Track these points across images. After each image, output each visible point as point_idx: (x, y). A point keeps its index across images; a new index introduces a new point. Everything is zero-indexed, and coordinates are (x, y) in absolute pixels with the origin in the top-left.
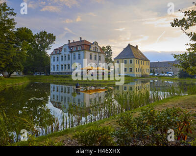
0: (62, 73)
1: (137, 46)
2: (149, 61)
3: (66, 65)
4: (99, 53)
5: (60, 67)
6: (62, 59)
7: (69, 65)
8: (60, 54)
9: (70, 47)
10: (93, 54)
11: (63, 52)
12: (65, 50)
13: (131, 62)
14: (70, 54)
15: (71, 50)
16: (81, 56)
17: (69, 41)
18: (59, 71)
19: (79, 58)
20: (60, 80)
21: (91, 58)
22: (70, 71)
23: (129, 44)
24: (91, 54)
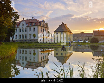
0: (20, 40)
1: (66, 24)
3: (23, 35)
6: (20, 31)
7: (26, 35)
8: (18, 27)
10: (43, 28)
11: (21, 26)
12: (23, 25)
14: (27, 28)
15: (27, 25)
16: (35, 29)
17: (23, 18)
18: (17, 39)
19: (34, 30)
20: (28, 45)
21: (41, 31)
22: (27, 39)
23: (62, 23)
24: (41, 28)
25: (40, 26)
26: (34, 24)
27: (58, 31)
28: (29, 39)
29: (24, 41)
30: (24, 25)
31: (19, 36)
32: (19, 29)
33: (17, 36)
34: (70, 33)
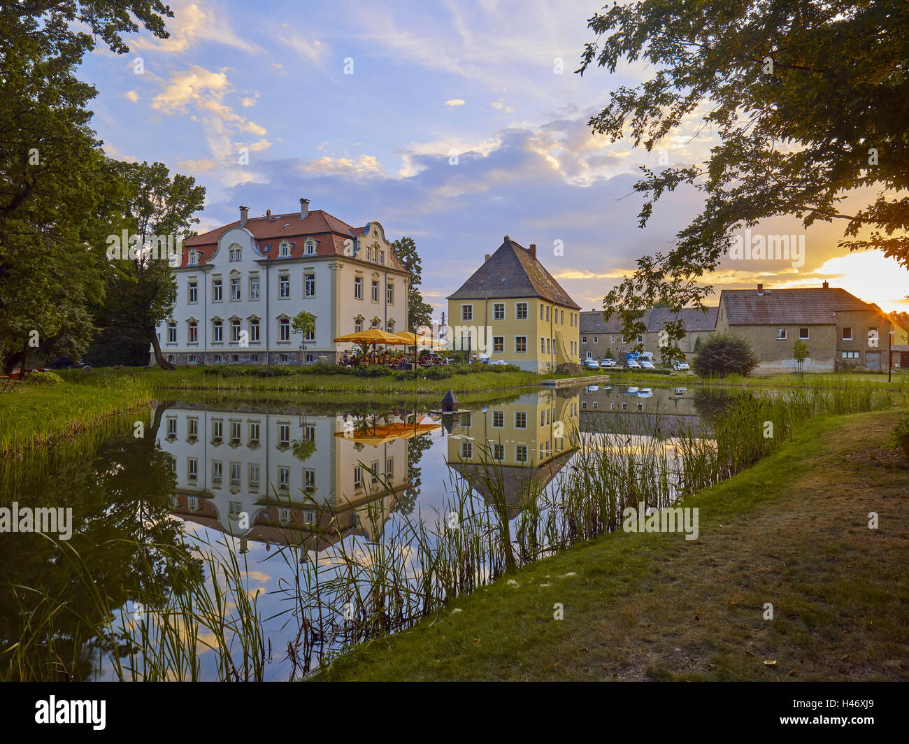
0: (217, 356)
1: (533, 247)
2: (579, 309)
3: (237, 322)
4: (387, 270)
5: (206, 330)
6: (218, 294)
7: (255, 322)
8: (203, 267)
9: (258, 242)
10: (368, 276)
11: (221, 261)
12: (236, 254)
13: (522, 313)
14: (262, 273)
15: (263, 252)
16: (317, 280)
17: (243, 209)
18: (200, 348)
19: (310, 288)
20: (253, 389)
21: (358, 293)
22: (263, 348)
23: (506, 238)
24: (359, 275)
25: (353, 260)
26: (310, 247)
27: (473, 294)
28: (274, 347)
29: (242, 360)
30: (243, 253)
31: (210, 326)
32: (210, 277)
33: (200, 327)
34: (560, 309)
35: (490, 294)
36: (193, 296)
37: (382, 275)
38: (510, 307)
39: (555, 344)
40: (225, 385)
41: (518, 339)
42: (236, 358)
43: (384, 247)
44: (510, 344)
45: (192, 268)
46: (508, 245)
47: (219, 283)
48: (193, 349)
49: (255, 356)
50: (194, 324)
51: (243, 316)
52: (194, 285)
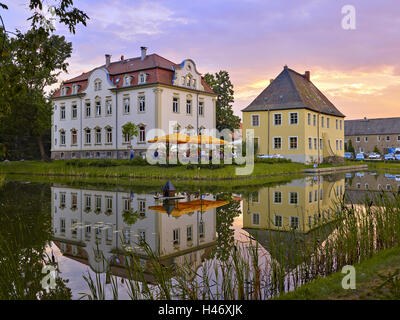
0: (87, 153)
1: (308, 73)
2: (344, 117)
3: (99, 131)
4: (198, 92)
5: (81, 136)
6: (88, 113)
7: (110, 130)
8: (80, 95)
9: (112, 77)
10: (183, 97)
11: (90, 91)
12: (98, 85)
13: (294, 119)
14: (114, 97)
15: (115, 84)
16: (146, 101)
17: (107, 56)
18: (78, 148)
20: (90, 176)
21: (175, 108)
22: (113, 147)
23: (286, 67)
24: (176, 96)
25: (171, 85)
26: (142, 78)
27: (259, 108)
28: (121, 147)
29: (100, 155)
30: (102, 85)
31: (84, 133)
32: (84, 101)
33: (78, 134)
34: (326, 117)
35: (271, 107)
36: (74, 114)
37: (194, 95)
38: (286, 115)
39: (322, 142)
40: (74, 173)
41: (292, 139)
42: (98, 154)
43: (195, 76)
44: (286, 143)
45: (74, 96)
46: (287, 72)
47: (89, 105)
48: (74, 148)
49: (109, 152)
50: (75, 132)
51: (102, 126)
52: (75, 107)
